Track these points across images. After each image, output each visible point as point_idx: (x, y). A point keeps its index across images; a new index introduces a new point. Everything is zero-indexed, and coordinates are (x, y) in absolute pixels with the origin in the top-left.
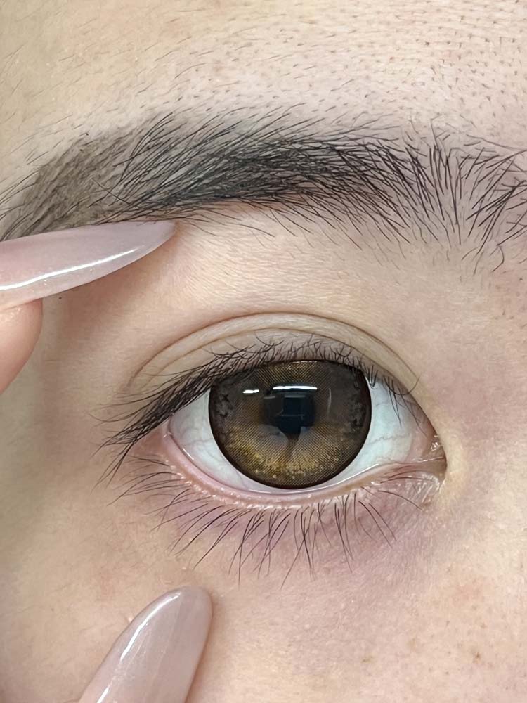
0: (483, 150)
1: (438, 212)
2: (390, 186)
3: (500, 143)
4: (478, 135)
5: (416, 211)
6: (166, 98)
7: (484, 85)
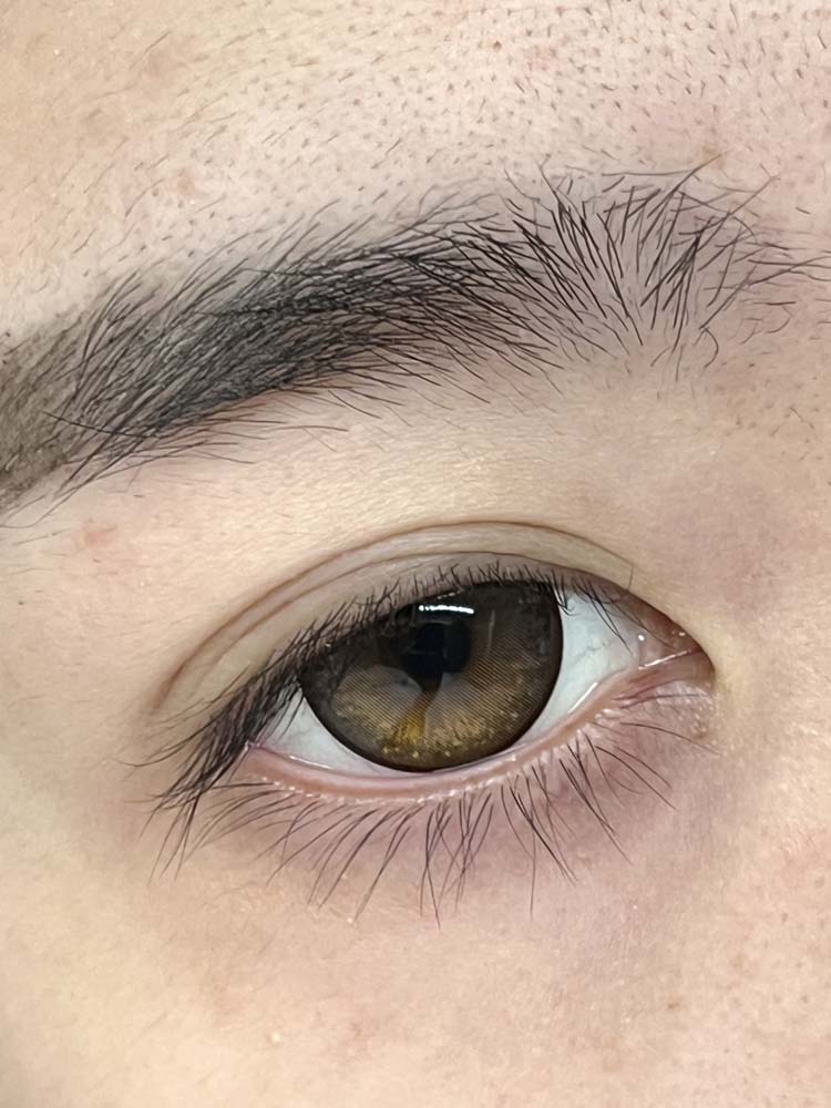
0: (633, 189)
1: (593, 309)
2: (508, 292)
3: (658, 170)
4: (620, 169)
5: (559, 319)
6: (120, 252)
7: (605, 87)
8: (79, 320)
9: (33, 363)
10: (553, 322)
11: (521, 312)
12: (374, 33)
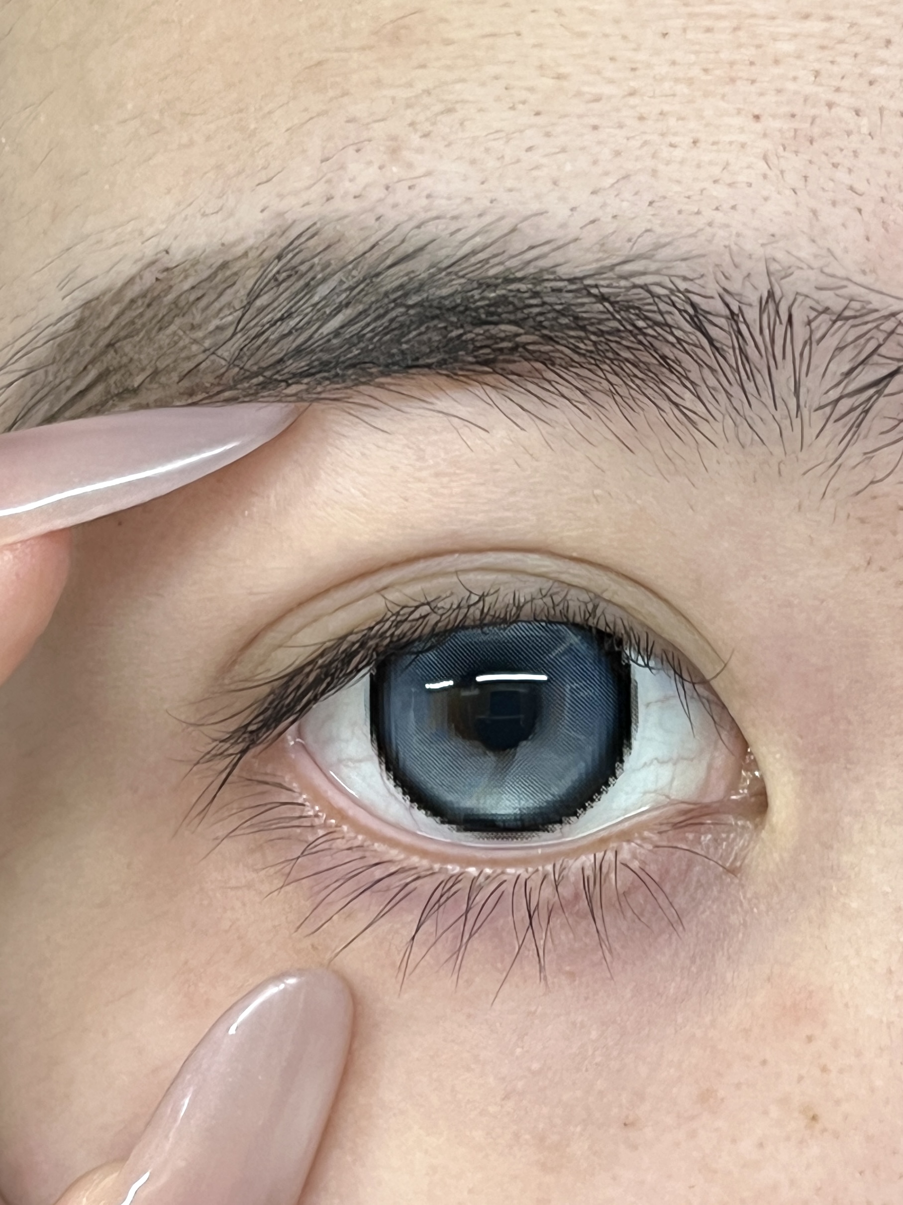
0: (852, 298)
1: (767, 397)
2: (687, 353)
3: (877, 287)
4: (841, 273)
5: (729, 395)
6: (305, 196)
7: (851, 188)
8: (246, 254)
9: (186, 286)
10: (722, 397)
11: (694, 375)
12: (633, 69)
